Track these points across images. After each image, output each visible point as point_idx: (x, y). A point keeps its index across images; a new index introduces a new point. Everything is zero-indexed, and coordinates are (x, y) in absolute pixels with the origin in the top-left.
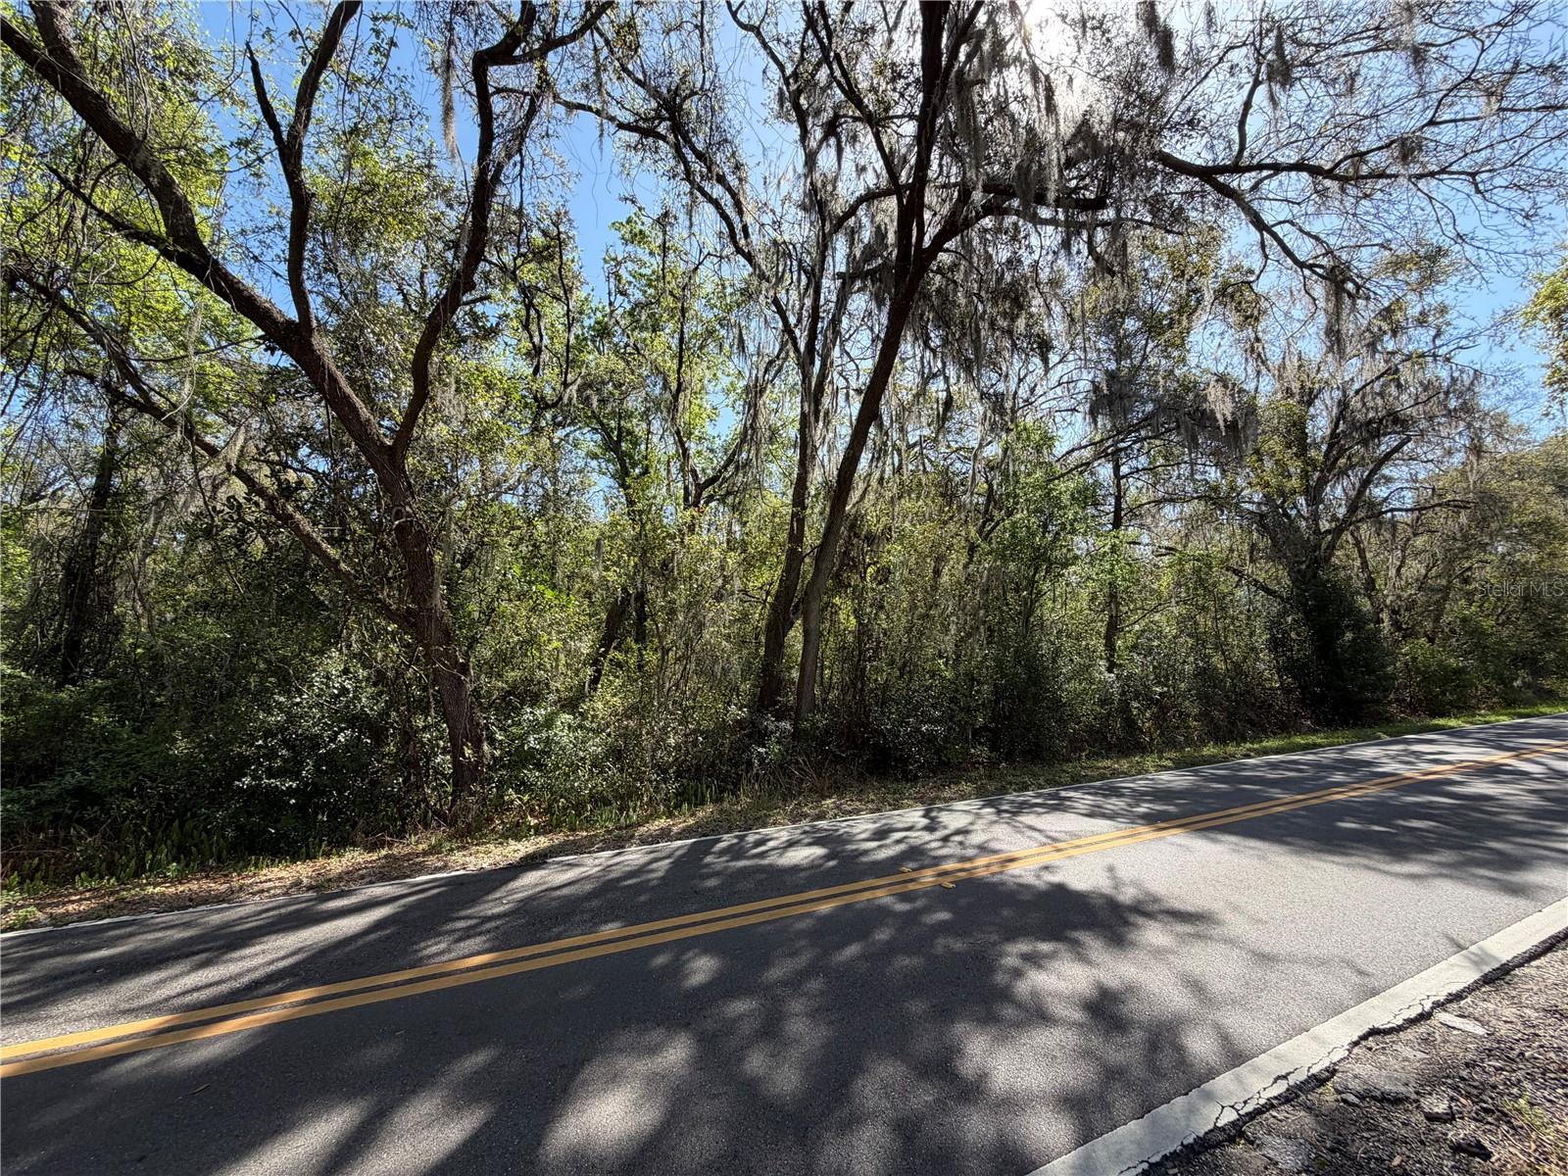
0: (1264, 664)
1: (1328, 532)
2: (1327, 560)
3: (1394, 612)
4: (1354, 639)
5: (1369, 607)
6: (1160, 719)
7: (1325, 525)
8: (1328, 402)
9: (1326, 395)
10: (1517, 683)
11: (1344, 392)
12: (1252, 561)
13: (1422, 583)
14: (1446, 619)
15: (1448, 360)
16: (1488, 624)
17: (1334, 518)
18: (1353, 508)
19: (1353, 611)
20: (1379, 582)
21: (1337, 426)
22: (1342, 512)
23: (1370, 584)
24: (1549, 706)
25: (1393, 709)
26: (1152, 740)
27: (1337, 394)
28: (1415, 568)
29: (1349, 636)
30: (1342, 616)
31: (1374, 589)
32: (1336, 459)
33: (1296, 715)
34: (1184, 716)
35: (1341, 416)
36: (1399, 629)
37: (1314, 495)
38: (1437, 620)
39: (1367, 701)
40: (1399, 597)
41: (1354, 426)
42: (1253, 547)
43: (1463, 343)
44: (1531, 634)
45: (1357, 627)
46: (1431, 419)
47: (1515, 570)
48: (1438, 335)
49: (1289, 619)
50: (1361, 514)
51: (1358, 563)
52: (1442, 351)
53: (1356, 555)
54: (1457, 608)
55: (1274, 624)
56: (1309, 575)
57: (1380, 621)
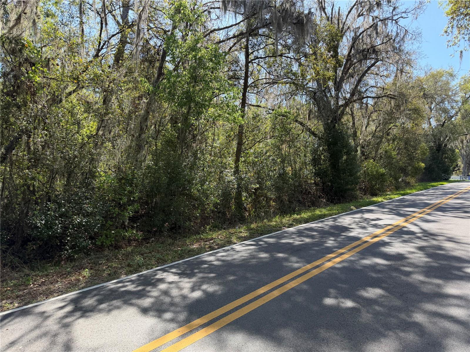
0: (308, 172)
1: (342, 106)
2: (340, 120)
3: (363, 147)
4: (347, 159)
5: (353, 143)
6: (256, 202)
7: (341, 103)
8: (348, 37)
9: (348, 34)
10: (400, 180)
11: (355, 33)
12: (309, 119)
13: (374, 134)
14: (380, 151)
15: (397, 23)
16: (394, 153)
17: (345, 98)
18: (352, 94)
19: (347, 145)
20: (358, 134)
21: (351, 51)
22: (348, 96)
23: (355, 133)
24: (409, 190)
25: (358, 192)
26: (250, 215)
27: (352, 34)
28: (372, 127)
29: (345, 157)
30: (343, 147)
31: (356, 136)
32: (349, 69)
33: (319, 197)
34: (268, 199)
35: (352, 47)
36: (364, 155)
37: (338, 87)
38: (376, 152)
39: (349, 189)
40: (365, 140)
41: (358, 52)
42: (310, 111)
43: (403, 15)
44: (406, 159)
45: (348, 153)
46: (387, 52)
47: (405, 130)
48: (395, 9)
49: (321, 148)
50: (355, 98)
51: (351, 124)
52: (395, 18)
53: (351, 120)
54: (385, 146)
55: (315, 151)
56: (332, 126)
57: (357, 151)
